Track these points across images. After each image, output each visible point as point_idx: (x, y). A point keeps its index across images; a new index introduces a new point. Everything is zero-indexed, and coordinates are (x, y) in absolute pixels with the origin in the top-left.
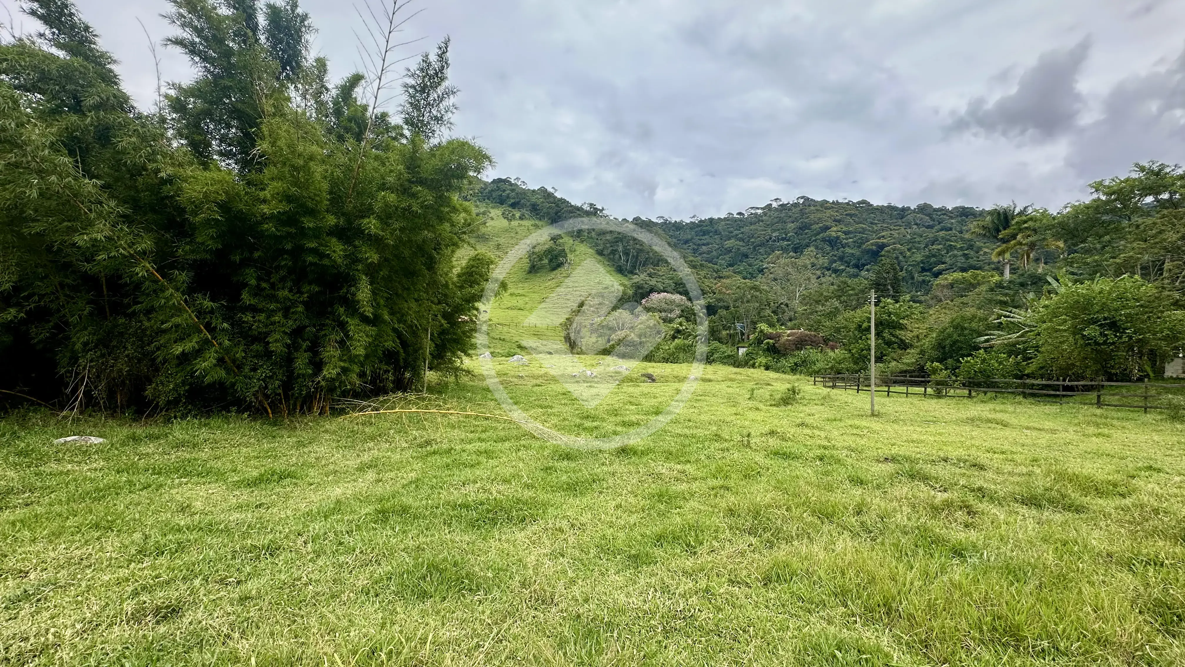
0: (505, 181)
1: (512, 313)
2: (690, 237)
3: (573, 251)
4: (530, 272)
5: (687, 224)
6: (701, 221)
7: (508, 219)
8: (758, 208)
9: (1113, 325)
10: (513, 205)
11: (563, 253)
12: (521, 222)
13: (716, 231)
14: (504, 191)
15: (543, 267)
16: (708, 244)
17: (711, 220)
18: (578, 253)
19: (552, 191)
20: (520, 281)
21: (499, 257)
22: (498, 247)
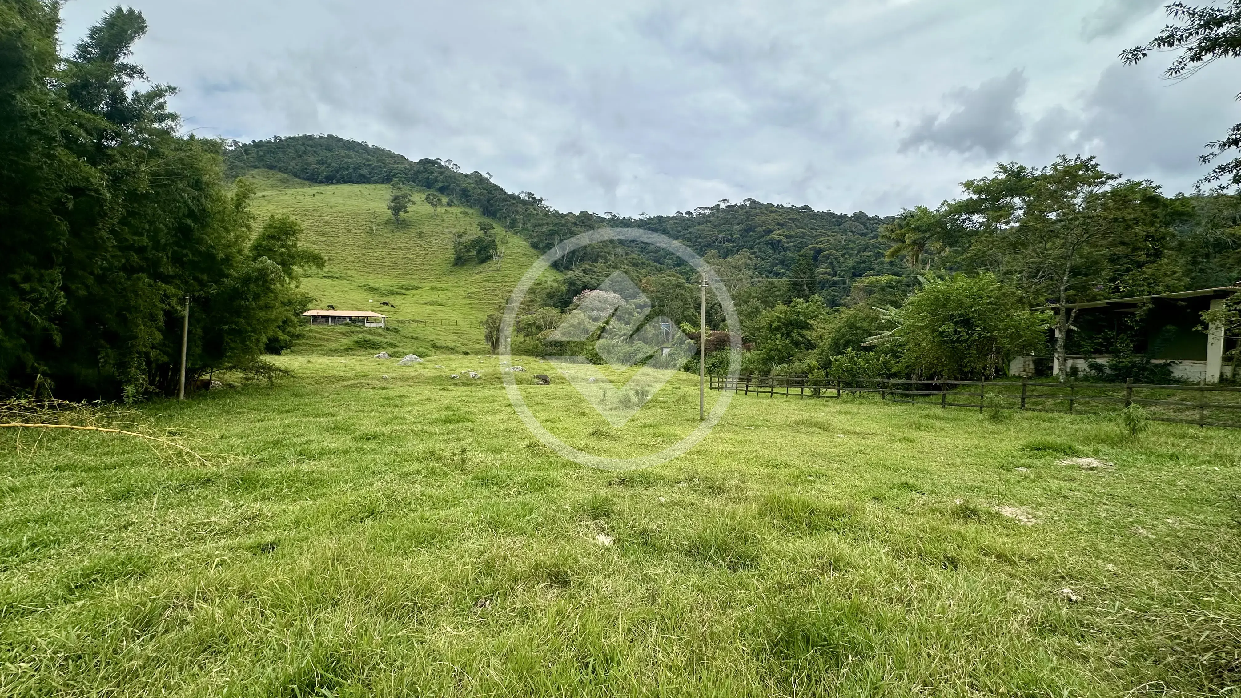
0: (433, 162)
1: (429, 308)
3: (504, 242)
4: (455, 264)
5: (635, 221)
6: (650, 219)
7: (433, 205)
8: (706, 208)
9: (967, 323)
10: (442, 190)
11: (493, 245)
12: (449, 209)
13: (665, 230)
14: (432, 173)
15: (470, 259)
17: (660, 218)
18: (510, 245)
19: (486, 176)
20: (443, 274)
21: (421, 246)
22: (420, 235)
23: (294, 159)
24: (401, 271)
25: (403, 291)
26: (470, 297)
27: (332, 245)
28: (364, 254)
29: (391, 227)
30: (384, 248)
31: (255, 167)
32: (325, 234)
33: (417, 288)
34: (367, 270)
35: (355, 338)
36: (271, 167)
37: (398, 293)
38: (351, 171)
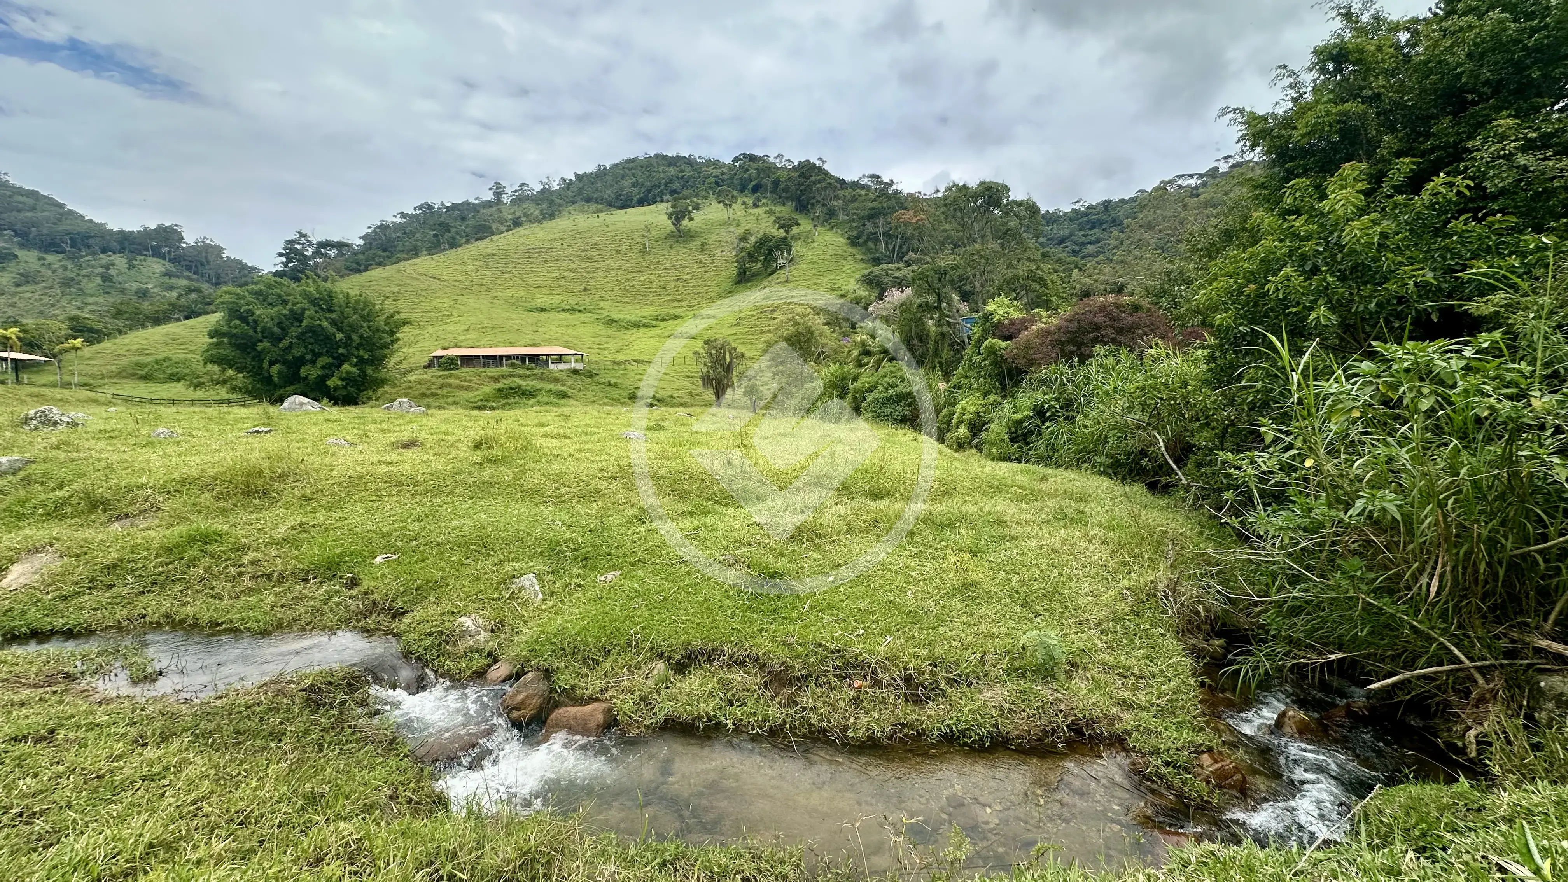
2: (1067, 232)
4: (738, 282)
5: (1066, 214)
6: (1090, 207)
8: (1191, 176)
12: (752, 210)
13: (1114, 221)
14: (747, 170)
15: (754, 273)
16: (1098, 241)
17: (1107, 205)
18: (814, 244)
19: (819, 163)
20: (720, 297)
21: (701, 262)
22: (703, 247)
23: (611, 186)
24: (669, 297)
25: (654, 323)
26: (738, 324)
27: (594, 272)
28: (628, 280)
29: (671, 241)
30: (655, 269)
31: (574, 202)
32: (589, 259)
33: (676, 317)
34: (627, 300)
35: (499, 385)
36: (588, 200)
37: (645, 326)
38: (662, 187)
